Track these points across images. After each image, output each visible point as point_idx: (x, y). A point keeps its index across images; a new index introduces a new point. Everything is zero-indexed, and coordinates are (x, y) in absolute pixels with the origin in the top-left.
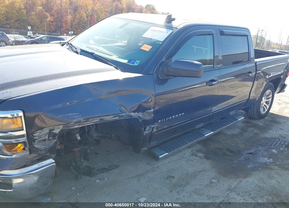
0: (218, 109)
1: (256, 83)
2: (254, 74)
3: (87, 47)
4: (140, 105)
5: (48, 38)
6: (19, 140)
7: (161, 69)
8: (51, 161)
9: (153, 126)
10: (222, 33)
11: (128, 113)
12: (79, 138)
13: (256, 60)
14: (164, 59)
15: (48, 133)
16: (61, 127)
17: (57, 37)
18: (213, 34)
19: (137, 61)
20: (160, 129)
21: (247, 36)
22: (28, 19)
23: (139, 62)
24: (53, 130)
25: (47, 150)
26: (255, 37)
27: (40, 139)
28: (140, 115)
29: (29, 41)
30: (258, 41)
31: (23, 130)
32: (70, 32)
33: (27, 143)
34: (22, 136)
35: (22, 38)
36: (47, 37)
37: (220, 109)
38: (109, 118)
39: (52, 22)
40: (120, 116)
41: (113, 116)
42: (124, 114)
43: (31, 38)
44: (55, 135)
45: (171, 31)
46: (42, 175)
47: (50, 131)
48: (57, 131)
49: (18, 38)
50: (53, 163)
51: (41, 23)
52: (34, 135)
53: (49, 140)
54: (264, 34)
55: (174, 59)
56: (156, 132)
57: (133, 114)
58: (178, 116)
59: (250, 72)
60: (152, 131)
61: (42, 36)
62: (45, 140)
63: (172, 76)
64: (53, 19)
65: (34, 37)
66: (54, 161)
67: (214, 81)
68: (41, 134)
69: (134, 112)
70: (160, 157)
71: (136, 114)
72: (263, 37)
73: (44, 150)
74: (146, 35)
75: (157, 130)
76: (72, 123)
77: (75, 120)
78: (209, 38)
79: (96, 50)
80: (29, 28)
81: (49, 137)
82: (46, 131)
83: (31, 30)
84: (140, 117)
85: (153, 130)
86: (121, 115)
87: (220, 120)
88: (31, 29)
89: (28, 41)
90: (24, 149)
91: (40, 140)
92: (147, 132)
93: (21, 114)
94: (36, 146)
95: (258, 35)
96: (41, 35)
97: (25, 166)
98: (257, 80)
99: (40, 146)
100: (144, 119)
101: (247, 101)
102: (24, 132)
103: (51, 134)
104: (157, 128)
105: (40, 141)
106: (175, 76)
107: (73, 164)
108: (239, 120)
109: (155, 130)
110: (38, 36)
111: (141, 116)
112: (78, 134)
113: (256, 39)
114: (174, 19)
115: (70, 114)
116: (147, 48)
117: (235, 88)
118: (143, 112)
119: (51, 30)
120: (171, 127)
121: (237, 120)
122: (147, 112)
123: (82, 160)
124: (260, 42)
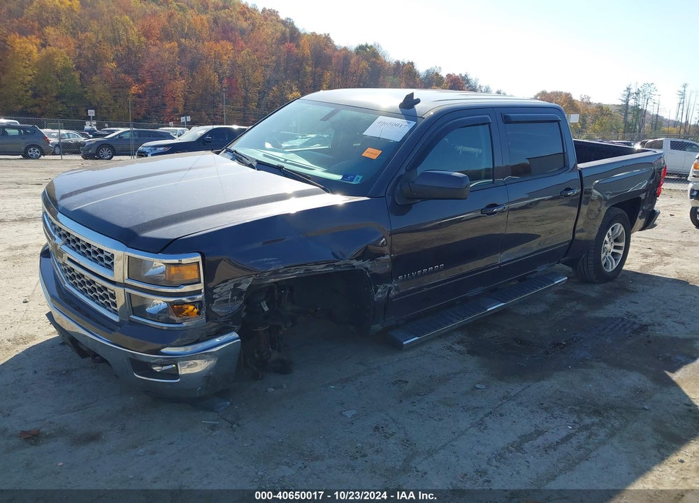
0: (509, 259)
1: (584, 209)
2: (577, 191)
3: (265, 156)
4: (367, 247)
5: (135, 136)
6: (194, 298)
7: (398, 187)
8: (235, 335)
9: (389, 285)
10: (507, 120)
11: (347, 261)
12: (266, 309)
13: (580, 166)
14: (403, 171)
15: (231, 290)
16: (251, 279)
17: (155, 132)
18: (489, 123)
19: (357, 176)
20: (402, 291)
21: (558, 121)
22: (86, 92)
23: (361, 177)
24: (240, 284)
25: (229, 316)
26: (620, 110)
27: (221, 299)
28: (367, 264)
29: (93, 143)
30: (630, 117)
31: (200, 282)
32: (184, 118)
33: (204, 303)
34: (199, 292)
35: (74, 137)
36: (134, 131)
37: (513, 258)
38: (319, 269)
39: (139, 96)
40: (334, 266)
41: (325, 265)
42: (341, 262)
43: (96, 136)
44: (241, 292)
45: (413, 123)
46: (222, 357)
47: (236, 285)
48: (244, 287)
49: (67, 136)
50: (237, 339)
51: (115, 100)
52: (214, 291)
53: (233, 301)
54: (641, 102)
55: (420, 170)
56: (396, 297)
57: (355, 263)
58: (433, 269)
59: (569, 189)
60: (388, 294)
61: (122, 130)
62: (226, 301)
63: (419, 199)
64: (141, 89)
65: (103, 133)
66: (237, 336)
67: (495, 206)
68: (222, 291)
69: (358, 259)
70: (404, 343)
71: (361, 262)
72: (640, 107)
73: (226, 316)
74: (370, 132)
75: (397, 293)
76: (267, 274)
77: (273, 269)
78: (483, 130)
79: (283, 160)
80: (91, 113)
81: (232, 296)
82: (230, 285)
83: (94, 118)
84: (367, 269)
85: (389, 292)
86: (336, 264)
87: (517, 281)
88: (94, 115)
89: (91, 143)
90: (198, 313)
91: (221, 301)
92: (380, 296)
93: (198, 258)
94: (214, 310)
95: (627, 104)
96: (119, 129)
97: (198, 342)
98: (587, 204)
99: (219, 310)
100: (374, 271)
101: (571, 243)
102: (200, 287)
103: (236, 291)
104: (397, 289)
105: (219, 302)
106: (424, 199)
107: (256, 355)
108: (556, 282)
109: (393, 293)
110: (113, 132)
111: (369, 266)
112: (265, 302)
113: (623, 114)
114: (418, 101)
115: (265, 260)
116: (372, 153)
117: (549, 221)
118: (372, 259)
119: (138, 114)
120: (421, 288)
121: (553, 282)
122: (378, 260)
123: (270, 349)
124: (634, 121)
